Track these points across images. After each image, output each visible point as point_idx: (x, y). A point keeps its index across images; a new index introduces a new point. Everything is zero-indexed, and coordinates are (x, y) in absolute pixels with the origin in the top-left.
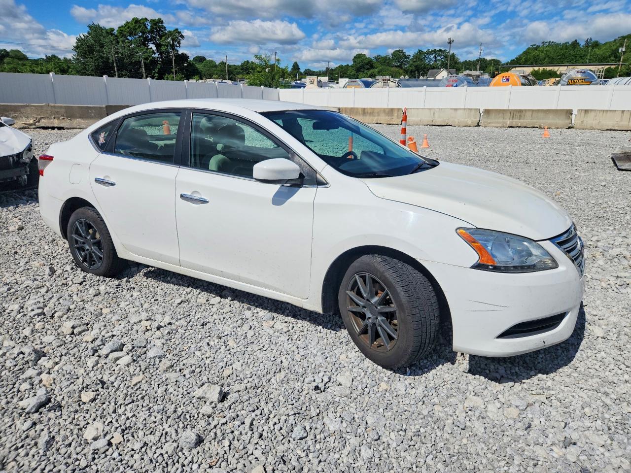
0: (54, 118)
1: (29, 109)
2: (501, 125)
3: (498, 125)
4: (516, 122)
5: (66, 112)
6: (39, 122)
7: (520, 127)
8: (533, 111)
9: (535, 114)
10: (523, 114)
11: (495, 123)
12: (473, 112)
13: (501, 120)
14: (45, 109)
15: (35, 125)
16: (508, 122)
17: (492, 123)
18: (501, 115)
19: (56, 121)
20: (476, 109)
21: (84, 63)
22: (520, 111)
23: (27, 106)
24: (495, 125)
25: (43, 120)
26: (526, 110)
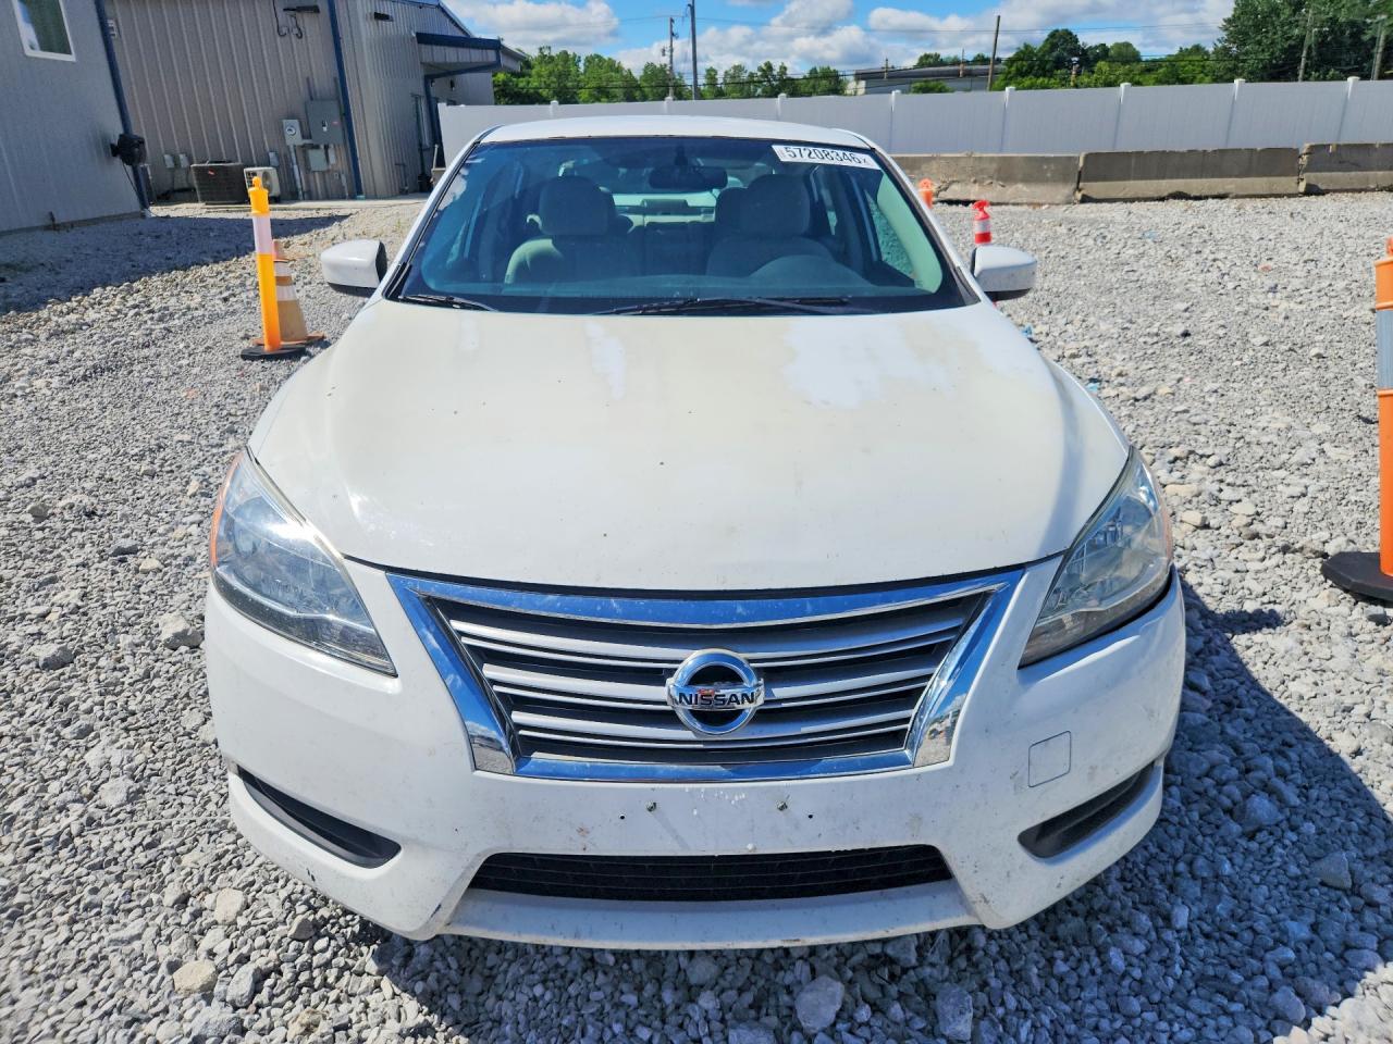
0: (975, 182)
1: (934, 165)
5: (999, 170)
6: (946, 189)
14: (962, 164)
15: (937, 195)
19: (977, 187)
21: (1236, 58)
23: (933, 158)
25: (955, 187)
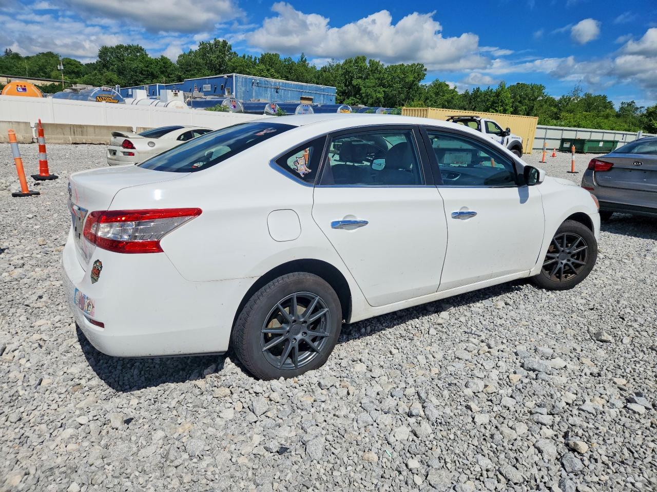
2: (62, 141)
3: (60, 142)
4: (78, 138)
7: (85, 144)
8: (94, 127)
9: (97, 130)
10: (85, 130)
11: (55, 139)
12: (22, 126)
13: (62, 136)
16: (71, 138)
17: (51, 138)
18: (59, 130)
20: (26, 123)
22: (81, 126)
24: (56, 141)
26: (87, 126)
